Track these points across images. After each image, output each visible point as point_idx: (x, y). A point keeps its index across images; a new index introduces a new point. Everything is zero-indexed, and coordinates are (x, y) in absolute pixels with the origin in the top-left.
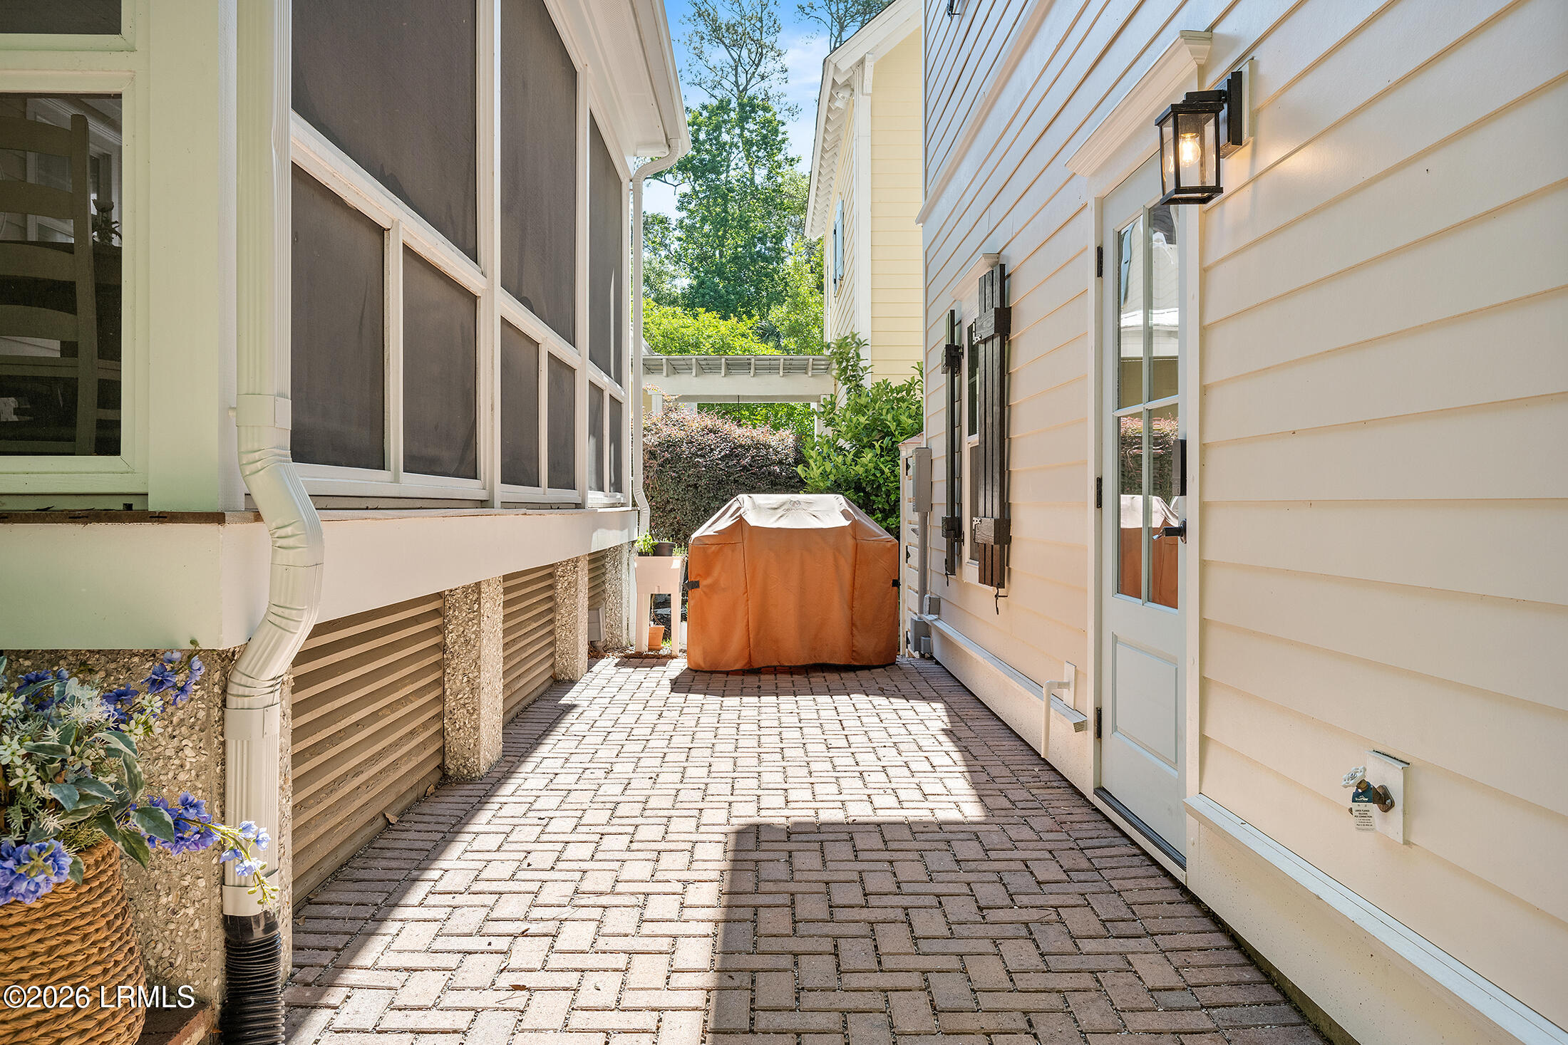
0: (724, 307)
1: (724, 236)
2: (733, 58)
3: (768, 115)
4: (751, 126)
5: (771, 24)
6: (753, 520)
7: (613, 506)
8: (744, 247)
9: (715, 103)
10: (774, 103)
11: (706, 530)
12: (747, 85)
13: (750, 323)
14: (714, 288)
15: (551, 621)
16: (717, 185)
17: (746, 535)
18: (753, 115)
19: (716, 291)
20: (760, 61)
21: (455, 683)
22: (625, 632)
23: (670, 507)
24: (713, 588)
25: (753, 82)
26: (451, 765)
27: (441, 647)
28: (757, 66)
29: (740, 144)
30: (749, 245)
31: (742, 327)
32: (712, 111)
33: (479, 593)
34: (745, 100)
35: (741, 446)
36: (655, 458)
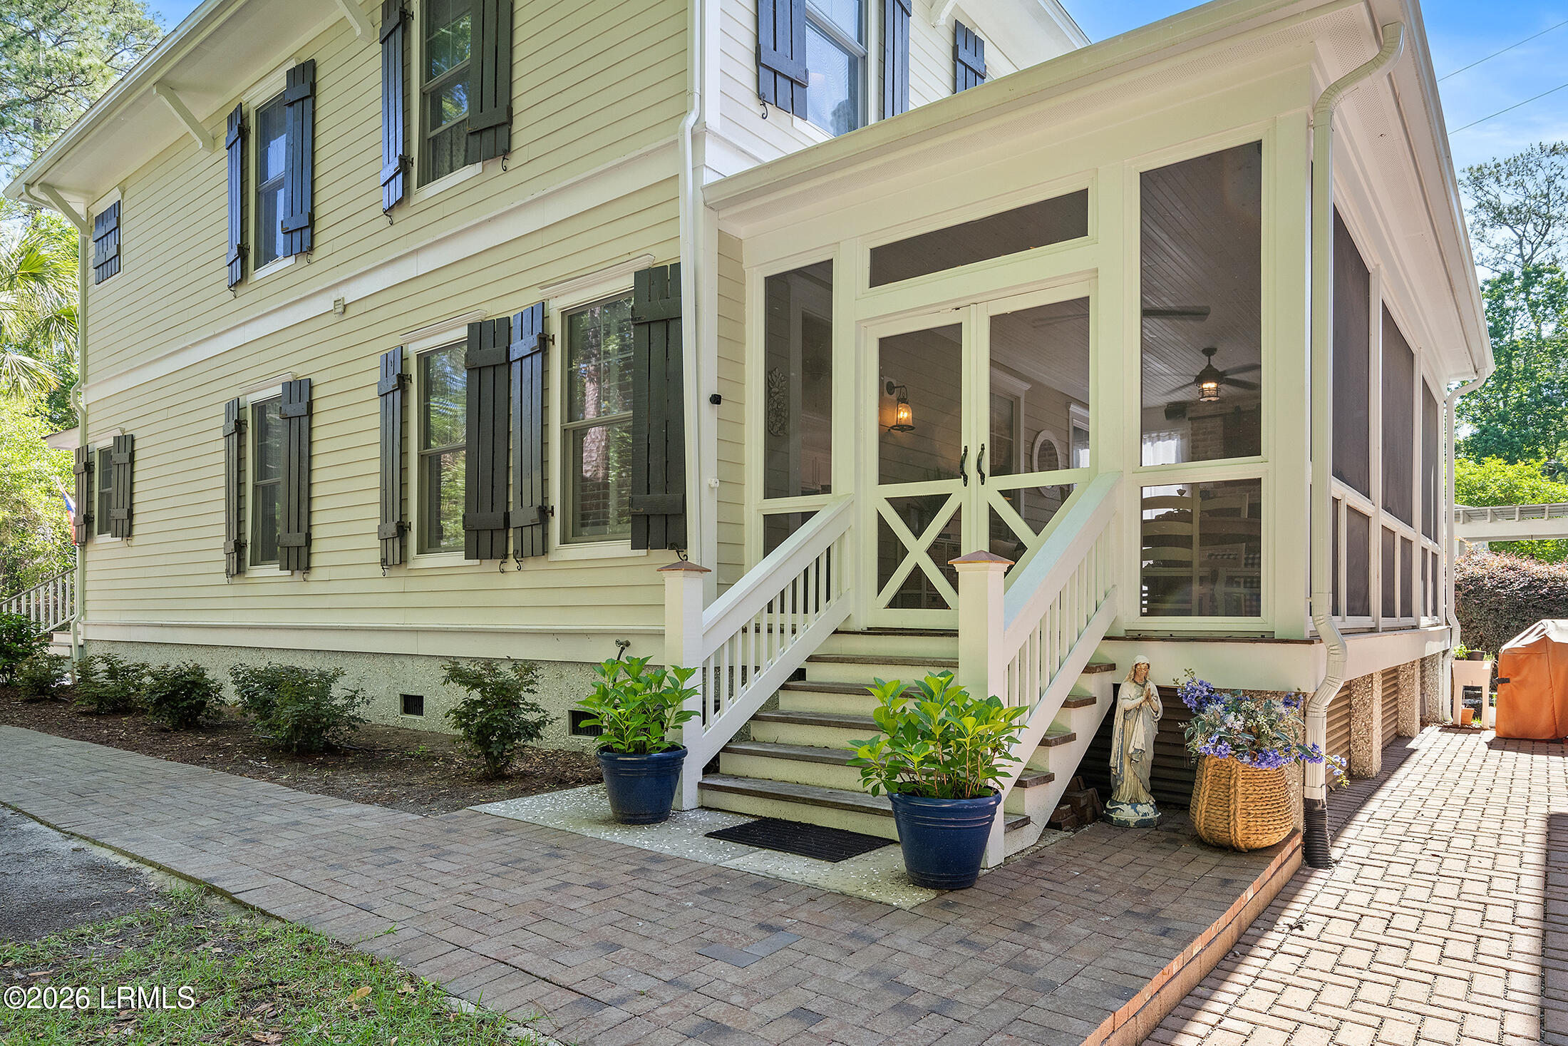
0: (1510, 450)
1: (1508, 389)
2: (1517, 234)
3: (1557, 277)
4: (1537, 288)
5: (1557, 198)
6: (1555, 637)
7: (1432, 626)
8: (1529, 396)
9: (1498, 276)
10: (1563, 264)
11: (1513, 643)
12: (1532, 254)
13: (1538, 465)
14: (1498, 434)
15: (1396, 699)
16: (1500, 347)
17: (1550, 648)
18: (1539, 279)
19: (1499, 437)
20: (1547, 230)
21: (1357, 725)
22: (1440, 711)
23: (1472, 625)
24: (1522, 683)
25: (1539, 250)
26: (1355, 770)
27: (1349, 706)
28: (1544, 236)
29: (1526, 307)
30: (1536, 391)
31: (1531, 470)
32: (1494, 285)
33: (1372, 678)
34: (1530, 269)
35: (1539, 580)
36: (1460, 590)
